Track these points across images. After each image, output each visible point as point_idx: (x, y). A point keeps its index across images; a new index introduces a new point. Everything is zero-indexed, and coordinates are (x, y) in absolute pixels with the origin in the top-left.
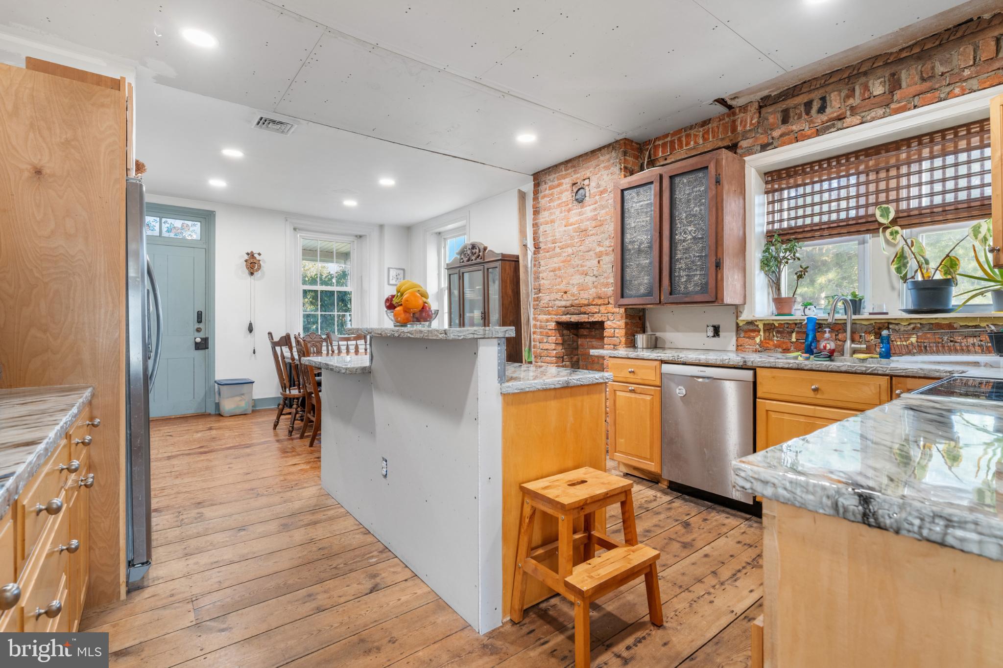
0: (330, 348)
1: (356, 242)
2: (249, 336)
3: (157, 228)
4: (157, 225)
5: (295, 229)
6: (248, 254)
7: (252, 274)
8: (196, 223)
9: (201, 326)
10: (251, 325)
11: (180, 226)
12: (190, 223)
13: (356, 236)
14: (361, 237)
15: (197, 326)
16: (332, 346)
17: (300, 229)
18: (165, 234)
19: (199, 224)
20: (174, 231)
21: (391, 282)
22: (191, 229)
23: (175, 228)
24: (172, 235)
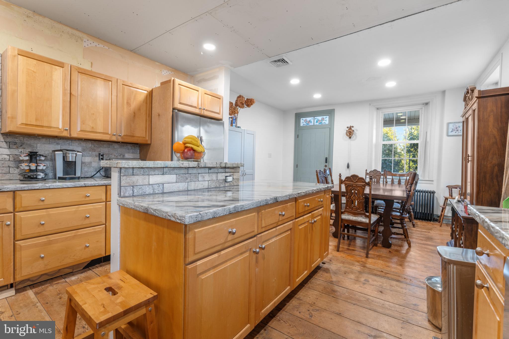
0: (385, 180)
1: (423, 108)
2: (348, 170)
3: (313, 122)
4: (313, 120)
5: (378, 109)
6: (348, 127)
7: (350, 138)
8: (327, 116)
9: (327, 164)
10: (348, 164)
11: (321, 119)
12: (324, 117)
13: (423, 104)
14: (427, 104)
15: (325, 164)
16: (386, 179)
17: (380, 108)
18: (315, 123)
19: (328, 116)
20: (319, 122)
21: (450, 134)
22: (325, 119)
23: (319, 120)
24: (318, 124)
